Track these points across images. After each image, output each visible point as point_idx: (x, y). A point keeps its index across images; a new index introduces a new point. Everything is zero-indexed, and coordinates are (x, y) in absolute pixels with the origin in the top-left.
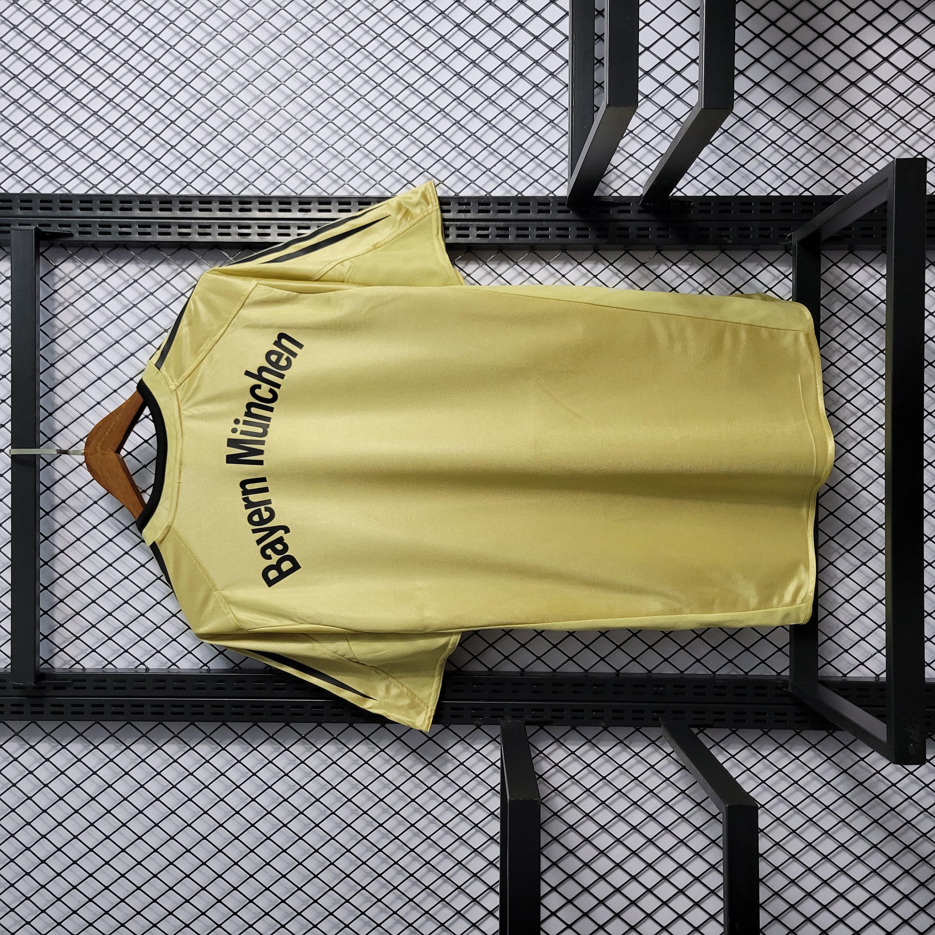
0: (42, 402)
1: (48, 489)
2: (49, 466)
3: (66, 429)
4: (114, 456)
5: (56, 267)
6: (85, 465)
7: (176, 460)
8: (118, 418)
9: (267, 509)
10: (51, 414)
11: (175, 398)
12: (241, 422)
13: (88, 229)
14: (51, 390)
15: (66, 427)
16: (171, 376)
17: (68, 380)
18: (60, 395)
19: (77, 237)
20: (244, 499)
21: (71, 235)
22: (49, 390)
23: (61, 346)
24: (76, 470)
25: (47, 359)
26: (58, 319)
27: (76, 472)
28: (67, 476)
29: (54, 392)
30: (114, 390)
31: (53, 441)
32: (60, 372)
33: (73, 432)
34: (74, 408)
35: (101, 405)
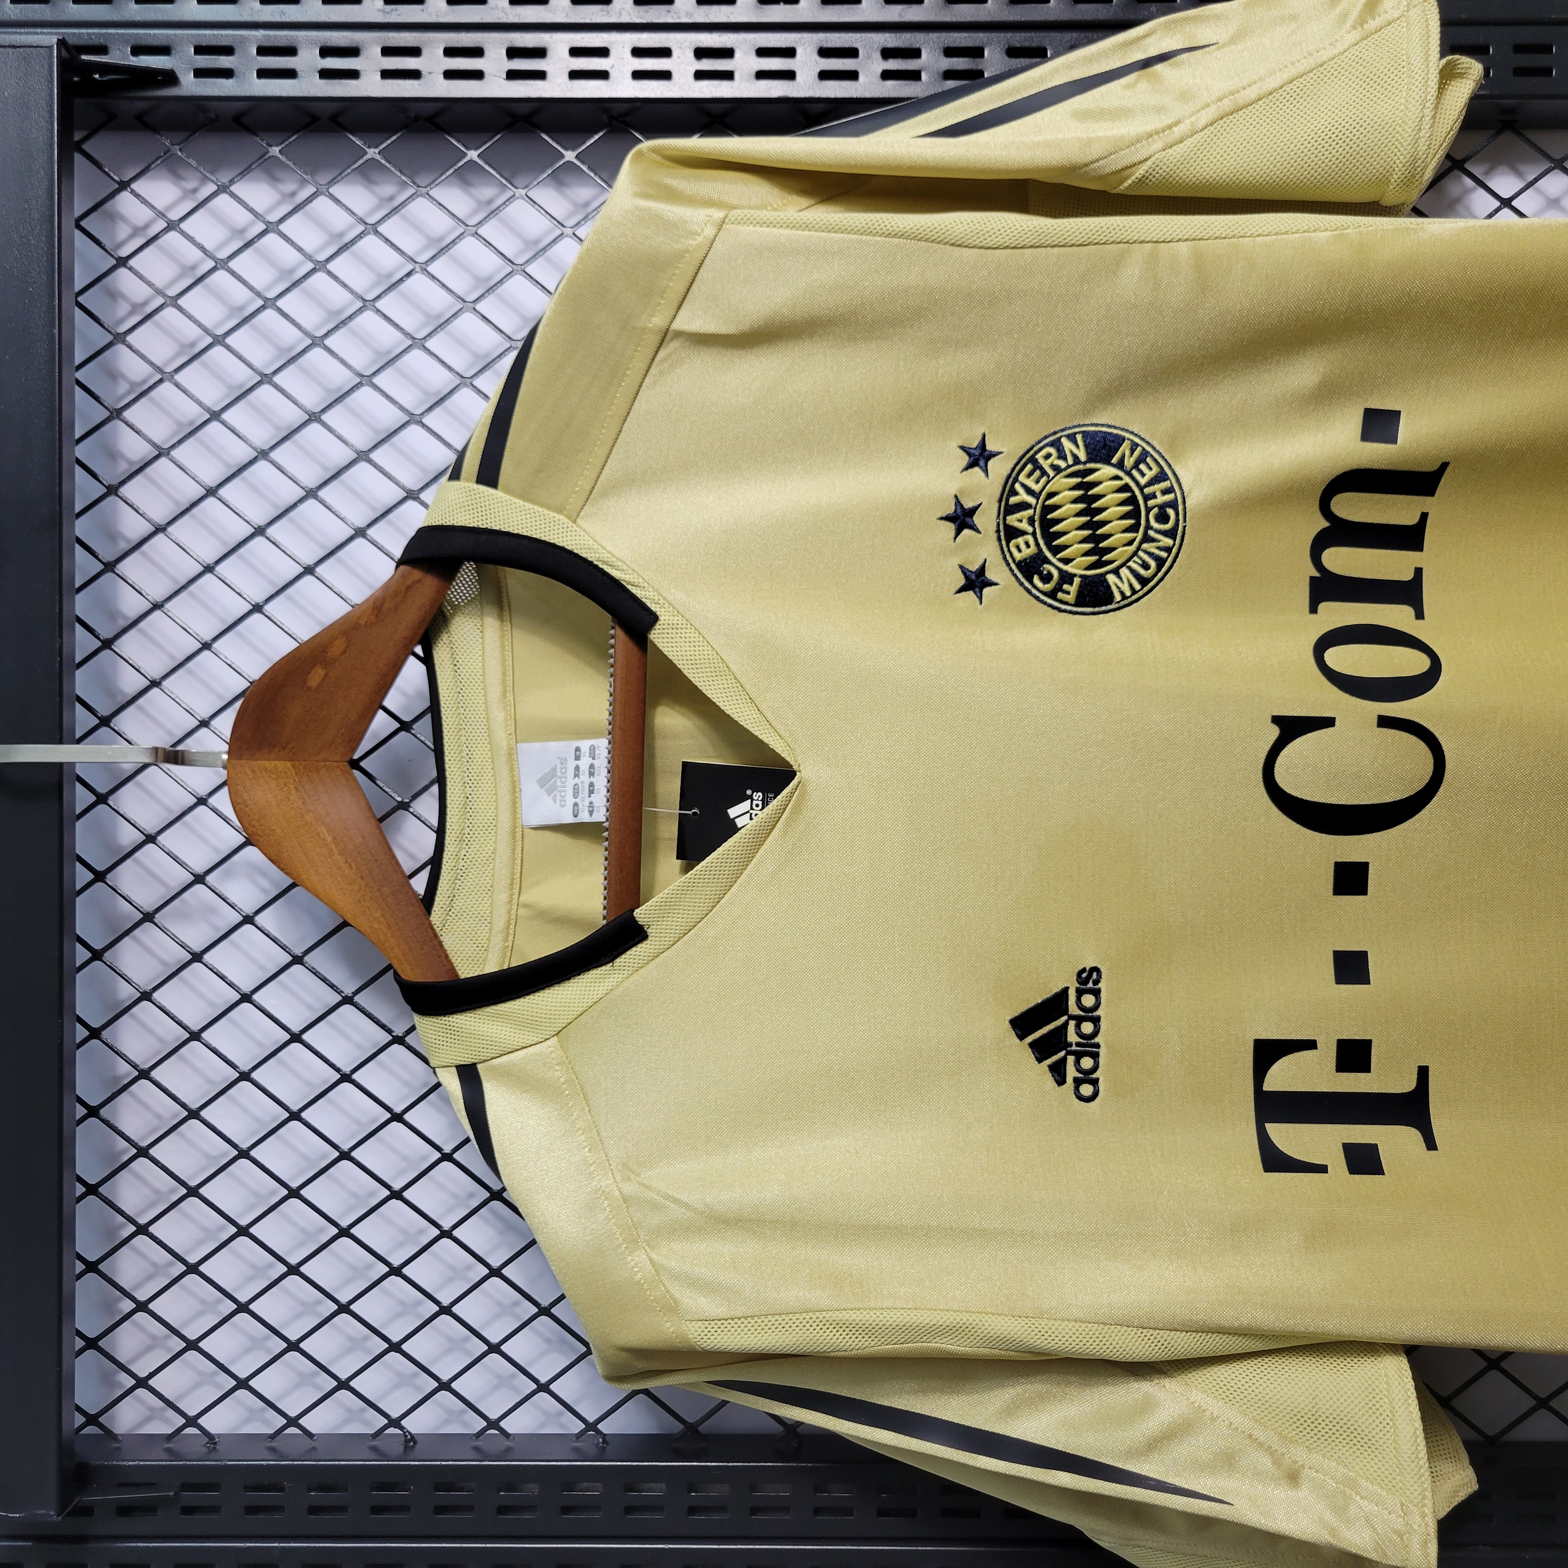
0: (82, 605)
1: (100, 876)
2: (102, 807)
3: (155, 691)
5: (124, 185)
10: (107, 644)
13: (224, 62)
14: (110, 567)
15: (155, 684)
17: (160, 536)
18: (139, 584)
19: (190, 85)
21: (170, 78)
22: (102, 567)
23: (138, 432)
24: (187, 818)
25: (96, 472)
26: (130, 347)
27: (187, 825)
28: (159, 838)
29: (118, 575)
30: (305, 566)
31: (116, 728)
32: (137, 512)
33: (177, 700)
34: (181, 624)
35: (267, 614)
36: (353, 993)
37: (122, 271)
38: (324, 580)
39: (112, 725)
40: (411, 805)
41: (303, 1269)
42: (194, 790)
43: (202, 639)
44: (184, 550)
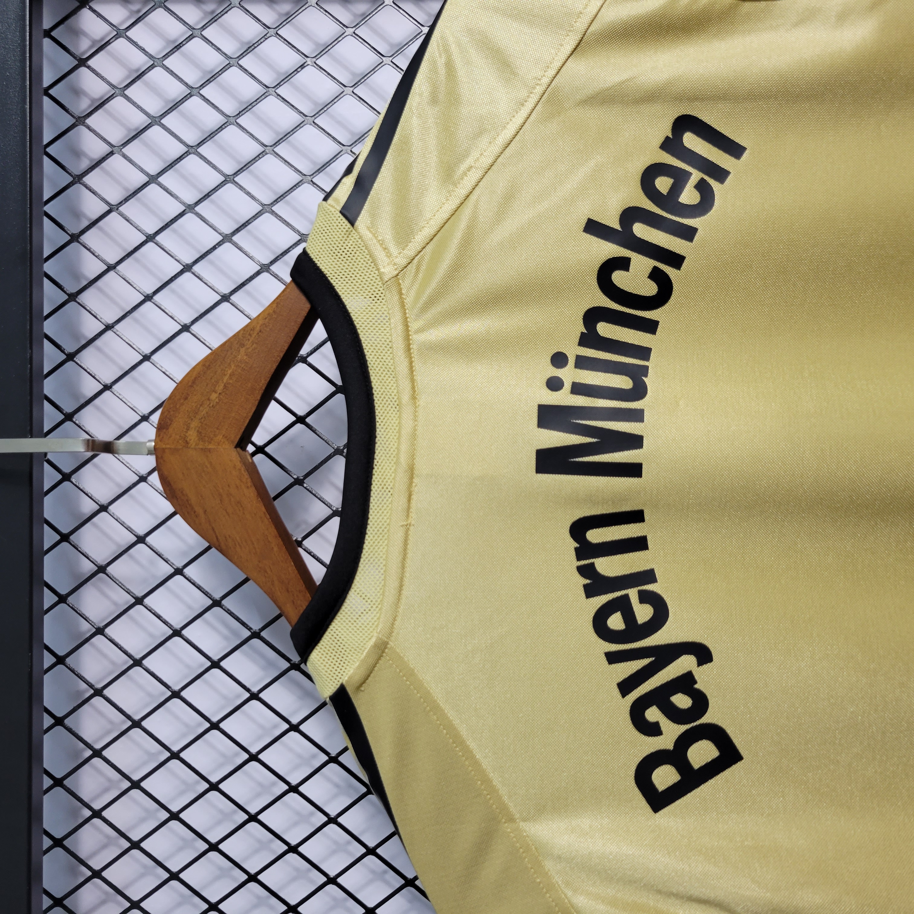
0: (49, 326)
1: (65, 538)
2: (66, 484)
3: (107, 393)
4: (233, 454)
6: (155, 478)
7: (397, 463)
8: (242, 355)
9: (645, 597)
10: (71, 357)
11: (396, 298)
12: (572, 361)
14: (73, 297)
15: (107, 388)
16: (382, 243)
17: (111, 274)
18: (94, 310)
20: (584, 571)
22: (67, 297)
23: (94, 192)
24: (132, 491)
25: (63, 224)
26: (89, 128)
27: (132, 497)
28: (110, 508)
29: (79, 303)
30: (222, 294)
31: (77, 422)
32: (94, 254)
33: (124, 400)
34: (127, 341)
35: (193, 332)
36: (259, 629)
37: (83, 70)
38: (236, 305)
39: (74, 420)
40: (305, 481)
41: (221, 846)
42: (136, 470)
43: (143, 352)
44: (129, 283)
